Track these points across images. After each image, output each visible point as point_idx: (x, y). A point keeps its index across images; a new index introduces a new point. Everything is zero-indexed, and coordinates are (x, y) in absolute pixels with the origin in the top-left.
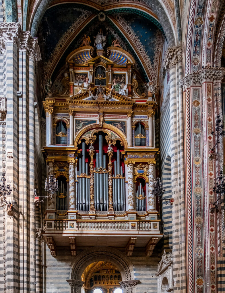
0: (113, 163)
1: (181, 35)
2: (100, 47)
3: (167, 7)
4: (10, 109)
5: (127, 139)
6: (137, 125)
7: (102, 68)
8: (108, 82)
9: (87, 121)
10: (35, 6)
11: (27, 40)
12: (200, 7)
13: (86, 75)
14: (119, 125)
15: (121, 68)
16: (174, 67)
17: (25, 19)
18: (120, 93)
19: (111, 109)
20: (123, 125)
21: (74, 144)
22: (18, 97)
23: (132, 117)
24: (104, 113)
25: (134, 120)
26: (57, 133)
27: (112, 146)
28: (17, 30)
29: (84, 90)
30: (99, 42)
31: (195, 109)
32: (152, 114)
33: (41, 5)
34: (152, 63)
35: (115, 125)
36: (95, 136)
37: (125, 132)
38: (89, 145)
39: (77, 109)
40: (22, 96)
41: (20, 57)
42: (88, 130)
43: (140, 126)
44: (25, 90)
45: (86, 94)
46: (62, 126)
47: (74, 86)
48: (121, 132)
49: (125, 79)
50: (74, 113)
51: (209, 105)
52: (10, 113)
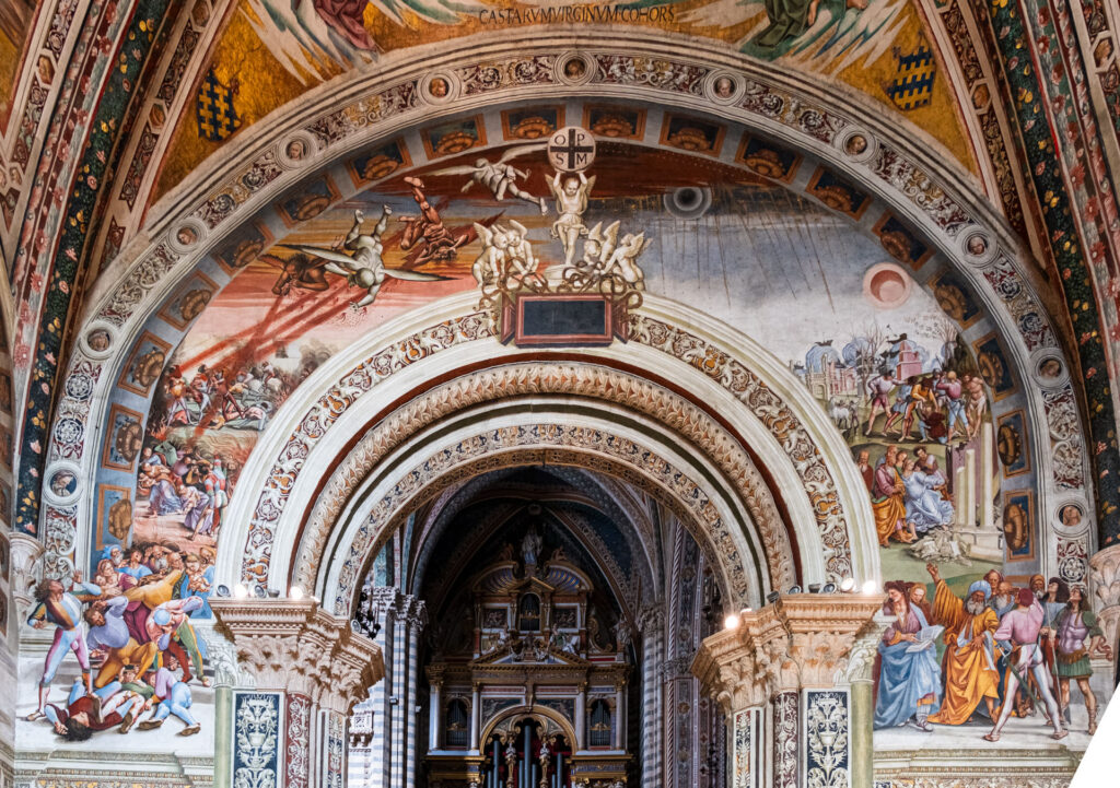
0: (549, 780)
1: (662, 582)
2: (530, 558)
3: (642, 531)
4: (379, 730)
5: (576, 733)
6: (595, 705)
7: (534, 597)
8: (544, 626)
9: (503, 700)
10: (421, 541)
11: (408, 606)
12: (689, 553)
13: (504, 611)
14: (562, 706)
15: (569, 597)
16: (651, 635)
17: (405, 568)
18: (566, 649)
19: (549, 677)
20: (569, 706)
21: (478, 748)
22: (391, 705)
23: (587, 690)
24: (535, 686)
25: (590, 697)
26: (449, 725)
27: (548, 746)
28: (393, 597)
29: (499, 646)
30: (530, 549)
31: (681, 718)
32: (623, 687)
33: (431, 537)
34: (628, 579)
35: (554, 707)
36: (518, 730)
37: (572, 719)
38: (507, 745)
39: (486, 680)
40: (397, 702)
41: (396, 634)
42: (506, 717)
43: (600, 707)
44: (402, 692)
45: (504, 652)
46: (458, 710)
47: (481, 634)
48: (565, 720)
49: (575, 617)
50: (481, 688)
51: (703, 713)
52: (378, 736)
